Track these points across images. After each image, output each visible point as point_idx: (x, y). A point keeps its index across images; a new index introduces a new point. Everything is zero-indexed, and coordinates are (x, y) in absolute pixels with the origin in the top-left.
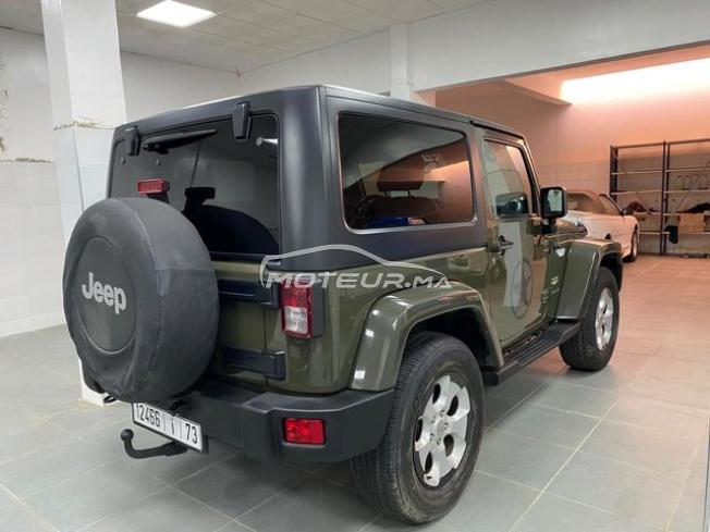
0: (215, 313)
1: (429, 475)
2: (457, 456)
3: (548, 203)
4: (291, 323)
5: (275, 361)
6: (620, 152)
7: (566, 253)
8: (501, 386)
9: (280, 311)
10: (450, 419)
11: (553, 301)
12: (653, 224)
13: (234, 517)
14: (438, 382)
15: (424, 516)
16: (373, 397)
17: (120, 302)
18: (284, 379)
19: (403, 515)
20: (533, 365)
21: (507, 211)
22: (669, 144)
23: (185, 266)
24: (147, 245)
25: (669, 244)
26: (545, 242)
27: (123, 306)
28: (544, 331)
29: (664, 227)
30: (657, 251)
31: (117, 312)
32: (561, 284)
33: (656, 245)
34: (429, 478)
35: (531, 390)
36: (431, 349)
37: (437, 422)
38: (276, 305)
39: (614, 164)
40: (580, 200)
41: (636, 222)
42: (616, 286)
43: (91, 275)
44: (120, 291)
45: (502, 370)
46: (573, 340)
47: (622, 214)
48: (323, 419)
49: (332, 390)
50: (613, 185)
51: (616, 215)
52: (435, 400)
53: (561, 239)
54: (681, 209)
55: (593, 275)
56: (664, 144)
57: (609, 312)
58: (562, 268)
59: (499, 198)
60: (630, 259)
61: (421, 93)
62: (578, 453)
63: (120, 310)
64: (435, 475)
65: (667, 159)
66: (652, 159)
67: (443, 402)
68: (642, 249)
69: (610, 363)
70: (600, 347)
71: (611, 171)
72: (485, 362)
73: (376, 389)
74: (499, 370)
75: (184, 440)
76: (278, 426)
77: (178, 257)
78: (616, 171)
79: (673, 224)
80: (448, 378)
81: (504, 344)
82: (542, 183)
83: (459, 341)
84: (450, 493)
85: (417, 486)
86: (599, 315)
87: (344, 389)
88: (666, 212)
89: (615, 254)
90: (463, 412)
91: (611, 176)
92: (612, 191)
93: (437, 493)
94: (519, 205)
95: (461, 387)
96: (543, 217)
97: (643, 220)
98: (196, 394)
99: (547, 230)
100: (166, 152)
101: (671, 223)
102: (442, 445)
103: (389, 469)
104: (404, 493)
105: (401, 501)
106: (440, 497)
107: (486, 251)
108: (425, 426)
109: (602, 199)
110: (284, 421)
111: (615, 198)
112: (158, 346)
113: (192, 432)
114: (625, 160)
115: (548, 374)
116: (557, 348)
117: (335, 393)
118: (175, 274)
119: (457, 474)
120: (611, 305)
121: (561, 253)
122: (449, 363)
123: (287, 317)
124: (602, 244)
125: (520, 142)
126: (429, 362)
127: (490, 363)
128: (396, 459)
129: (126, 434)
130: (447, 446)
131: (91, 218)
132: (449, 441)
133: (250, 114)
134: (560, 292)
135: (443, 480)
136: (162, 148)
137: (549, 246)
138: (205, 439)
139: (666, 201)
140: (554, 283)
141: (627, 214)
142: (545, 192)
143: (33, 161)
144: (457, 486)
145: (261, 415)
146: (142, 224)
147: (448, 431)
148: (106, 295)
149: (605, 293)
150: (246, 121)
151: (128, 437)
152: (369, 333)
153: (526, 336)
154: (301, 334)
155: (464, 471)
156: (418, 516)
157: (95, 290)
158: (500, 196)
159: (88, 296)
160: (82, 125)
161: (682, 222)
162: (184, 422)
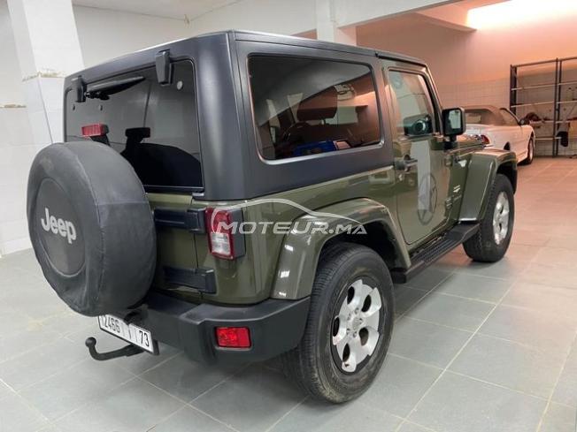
0: (152, 239)
1: (347, 363)
2: (371, 344)
3: (449, 122)
4: (216, 246)
5: (206, 278)
6: (519, 70)
7: (467, 165)
8: (409, 282)
9: (207, 237)
10: (364, 315)
11: (456, 208)
12: (547, 131)
13: (188, 402)
14: (352, 285)
15: (343, 397)
16: (291, 306)
17: (72, 233)
18: (215, 293)
19: (325, 398)
20: (441, 260)
21: (414, 131)
22: (561, 61)
23: (122, 200)
24: (86, 185)
25: (561, 147)
26: (448, 157)
27: (74, 237)
28: (449, 232)
29: (557, 133)
30: (551, 154)
31: (70, 242)
32: (463, 191)
33: (549, 149)
34: (347, 365)
35: (440, 280)
36: (344, 259)
37: (352, 318)
38: (203, 231)
39: (514, 81)
40: (483, 115)
41: (532, 130)
42: (511, 189)
43: (47, 210)
44: (70, 224)
45: (409, 271)
46: (474, 238)
47: (520, 124)
48: (247, 326)
49: (256, 301)
50: (513, 99)
51: (515, 125)
52: (349, 300)
53: (462, 152)
54: (571, 117)
55: (490, 182)
56: (557, 61)
57: (505, 212)
58: (463, 177)
59: (406, 120)
60: (526, 162)
61: (343, 29)
62: (476, 335)
63: (72, 241)
64: (352, 363)
65: (559, 74)
66: (546, 74)
67: (357, 301)
68: (537, 153)
69: (507, 255)
70: (498, 242)
71: (511, 88)
72: (394, 265)
73: (295, 298)
74: (406, 270)
75: (139, 344)
76: (210, 334)
77: (114, 193)
78: (515, 87)
79: (564, 130)
80: (361, 281)
81: (411, 247)
82: (444, 104)
83: (370, 250)
84: (366, 376)
85: (336, 374)
86: (497, 215)
87: (266, 300)
88: (558, 120)
89: (510, 162)
90: (375, 308)
91: (511, 91)
92: (511, 104)
93: (354, 377)
94: (424, 125)
95: (373, 288)
96: (445, 135)
97: (539, 127)
98: (144, 307)
99: (448, 146)
100: (108, 98)
101: (562, 129)
102: (358, 338)
103: (310, 362)
104: (324, 382)
105: (321, 387)
106: (357, 380)
107: (394, 168)
108: (342, 323)
109: (502, 112)
110: (215, 328)
111: (514, 110)
112: (103, 271)
113: (145, 337)
114: (522, 77)
115: (454, 266)
116: (461, 245)
117: (258, 303)
118: (112, 209)
119: (372, 360)
120: (507, 206)
121: (463, 164)
122: (360, 270)
123: (213, 241)
124: (499, 155)
125: (424, 70)
126: (341, 270)
127: (398, 264)
128: (315, 354)
129: (90, 342)
130: (361, 337)
131: (41, 162)
132: (364, 333)
133: (170, 60)
134: (462, 198)
135: (359, 367)
136: (104, 94)
137: (451, 160)
138: (155, 344)
139: (559, 110)
140: (457, 191)
141: (525, 124)
142: (446, 113)
143: (19, 107)
144: (372, 370)
145: (195, 325)
146: (81, 166)
147: (363, 325)
148: (60, 227)
149: (502, 197)
150: (167, 68)
151: (91, 343)
152: (289, 248)
153: (432, 237)
154: (225, 256)
155: (378, 356)
156: (338, 398)
157: (52, 224)
158: (406, 119)
159: (47, 228)
160: (46, 76)
161: (572, 128)
162: (138, 329)
